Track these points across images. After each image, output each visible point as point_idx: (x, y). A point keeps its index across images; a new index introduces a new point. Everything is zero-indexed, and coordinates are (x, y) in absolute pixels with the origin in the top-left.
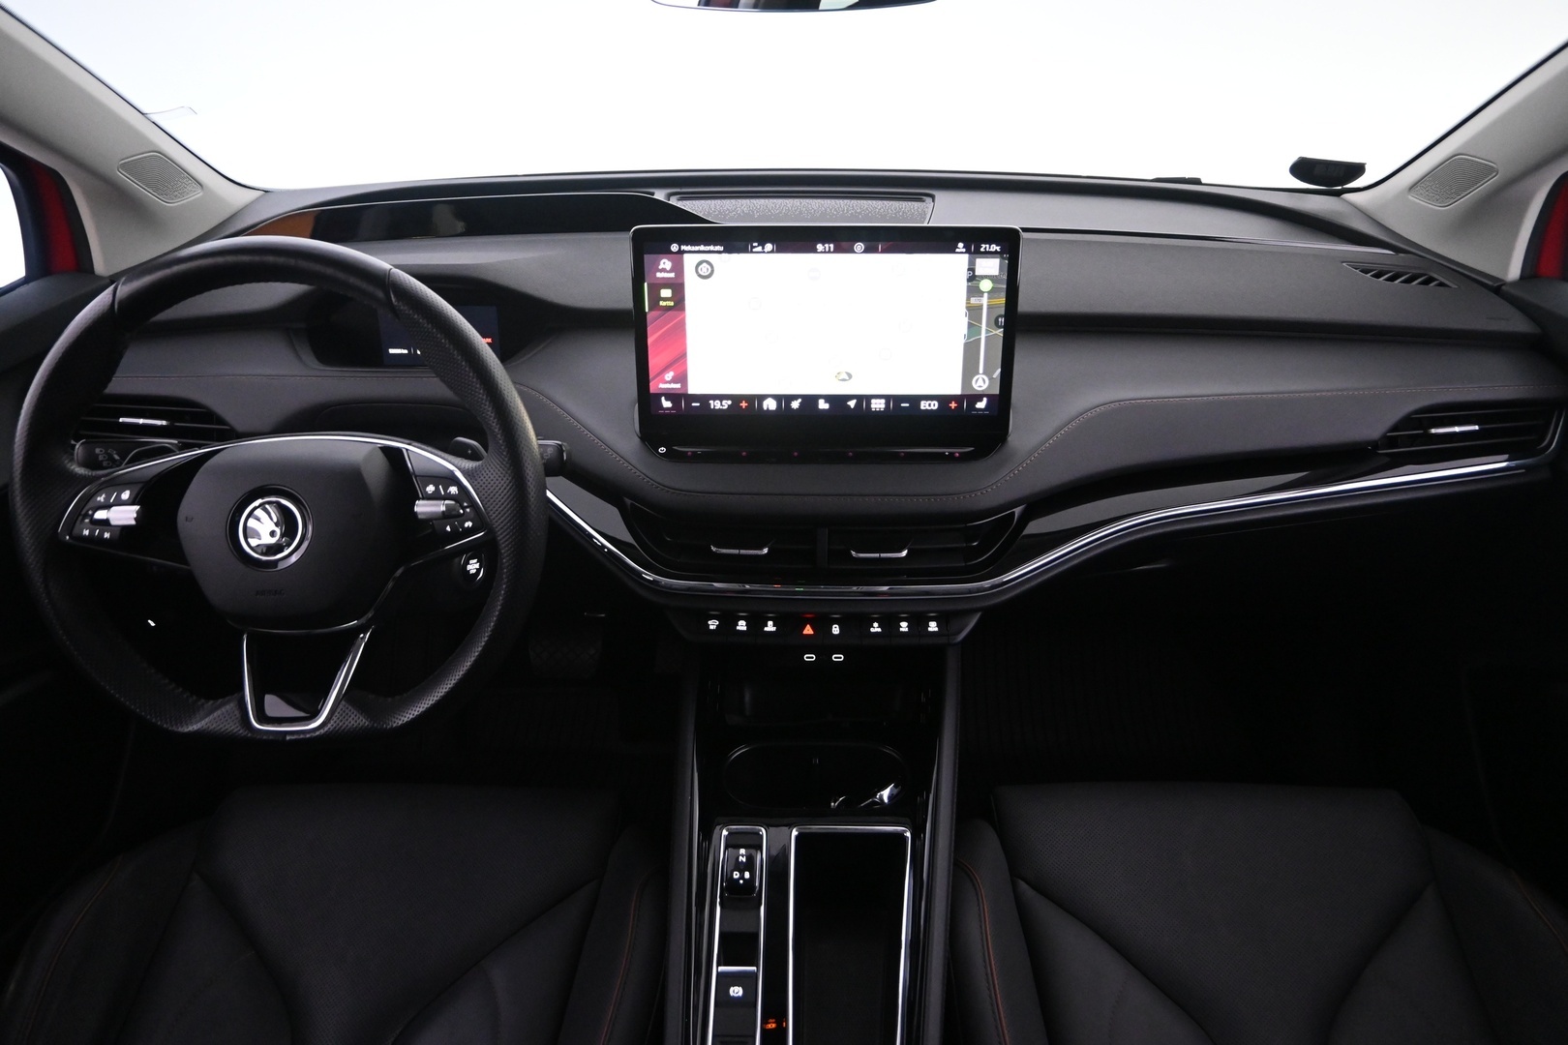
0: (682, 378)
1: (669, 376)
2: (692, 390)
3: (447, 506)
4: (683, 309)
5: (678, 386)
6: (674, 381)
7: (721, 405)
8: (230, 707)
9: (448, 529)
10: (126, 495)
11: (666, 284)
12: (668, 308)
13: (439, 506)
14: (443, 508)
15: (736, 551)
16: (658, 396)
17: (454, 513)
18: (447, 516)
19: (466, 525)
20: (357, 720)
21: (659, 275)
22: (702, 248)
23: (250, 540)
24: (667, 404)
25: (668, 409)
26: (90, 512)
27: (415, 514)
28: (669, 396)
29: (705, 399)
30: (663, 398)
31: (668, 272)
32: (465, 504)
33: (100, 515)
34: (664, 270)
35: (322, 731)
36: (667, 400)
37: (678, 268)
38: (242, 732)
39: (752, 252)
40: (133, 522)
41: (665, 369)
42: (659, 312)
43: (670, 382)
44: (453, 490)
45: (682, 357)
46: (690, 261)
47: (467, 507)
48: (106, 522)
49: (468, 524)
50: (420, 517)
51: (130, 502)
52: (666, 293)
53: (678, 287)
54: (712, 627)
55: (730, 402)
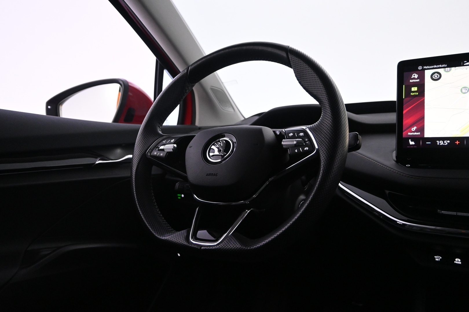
0: (421, 129)
1: (414, 129)
2: (427, 135)
3: (297, 141)
4: (423, 95)
5: (419, 133)
6: (416, 131)
7: (444, 143)
8: (184, 232)
9: (296, 151)
10: (172, 141)
11: (414, 85)
12: (415, 96)
13: (293, 141)
14: (295, 143)
15: (454, 213)
16: (407, 139)
17: (300, 144)
18: (297, 146)
19: (305, 149)
20: (235, 245)
21: (411, 81)
22: (435, 66)
23: (210, 154)
24: (412, 143)
25: (412, 145)
26: (159, 146)
27: (282, 145)
28: (413, 138)
29: (434, 140)
30: (410, 140)
31: (417, 79)
32: (306, 140)
33: (162, 147)
34: (414, 79)
35: (218, 246)
36: (412, 141)
37: (422, 77)
38: (186, 243)
39: (463, 65)
40: (172, 151)
41: (412, 126)
42: (410, 98)
43: (414, 132)
44: (302, 134)
45: (422, 119)
46: (428, 73)
47: (307, 141)
48: (163, 150)
49: (306, 148)
50: (284, 147)
51: (173, 143)
52: (414, 89)
53: (421, 86)
54: (437, 260)
55: (448, 142)
